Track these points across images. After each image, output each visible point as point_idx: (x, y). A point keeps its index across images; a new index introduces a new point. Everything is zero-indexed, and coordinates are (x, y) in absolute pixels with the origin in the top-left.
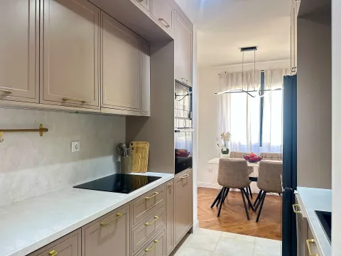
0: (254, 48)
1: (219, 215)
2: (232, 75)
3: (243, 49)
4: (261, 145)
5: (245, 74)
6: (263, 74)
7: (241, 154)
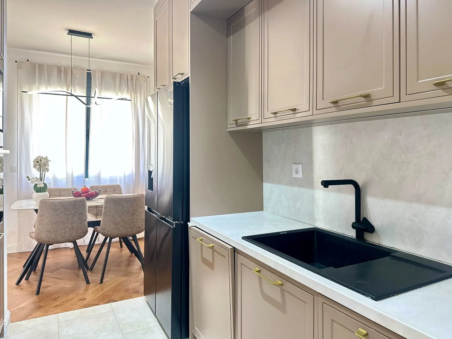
0: (89, 35)
1: (38, 293)
2: (41, 66)
3: (72, 32)
4: (87, 176)
5: (63, 69)
6: (89, 75)
7: (69, 190)
